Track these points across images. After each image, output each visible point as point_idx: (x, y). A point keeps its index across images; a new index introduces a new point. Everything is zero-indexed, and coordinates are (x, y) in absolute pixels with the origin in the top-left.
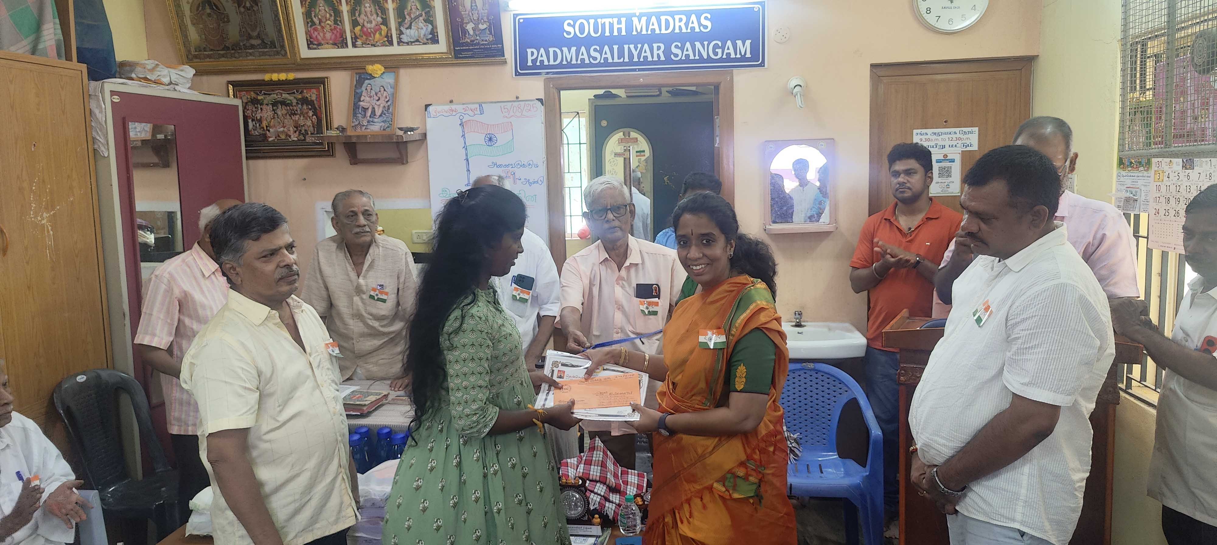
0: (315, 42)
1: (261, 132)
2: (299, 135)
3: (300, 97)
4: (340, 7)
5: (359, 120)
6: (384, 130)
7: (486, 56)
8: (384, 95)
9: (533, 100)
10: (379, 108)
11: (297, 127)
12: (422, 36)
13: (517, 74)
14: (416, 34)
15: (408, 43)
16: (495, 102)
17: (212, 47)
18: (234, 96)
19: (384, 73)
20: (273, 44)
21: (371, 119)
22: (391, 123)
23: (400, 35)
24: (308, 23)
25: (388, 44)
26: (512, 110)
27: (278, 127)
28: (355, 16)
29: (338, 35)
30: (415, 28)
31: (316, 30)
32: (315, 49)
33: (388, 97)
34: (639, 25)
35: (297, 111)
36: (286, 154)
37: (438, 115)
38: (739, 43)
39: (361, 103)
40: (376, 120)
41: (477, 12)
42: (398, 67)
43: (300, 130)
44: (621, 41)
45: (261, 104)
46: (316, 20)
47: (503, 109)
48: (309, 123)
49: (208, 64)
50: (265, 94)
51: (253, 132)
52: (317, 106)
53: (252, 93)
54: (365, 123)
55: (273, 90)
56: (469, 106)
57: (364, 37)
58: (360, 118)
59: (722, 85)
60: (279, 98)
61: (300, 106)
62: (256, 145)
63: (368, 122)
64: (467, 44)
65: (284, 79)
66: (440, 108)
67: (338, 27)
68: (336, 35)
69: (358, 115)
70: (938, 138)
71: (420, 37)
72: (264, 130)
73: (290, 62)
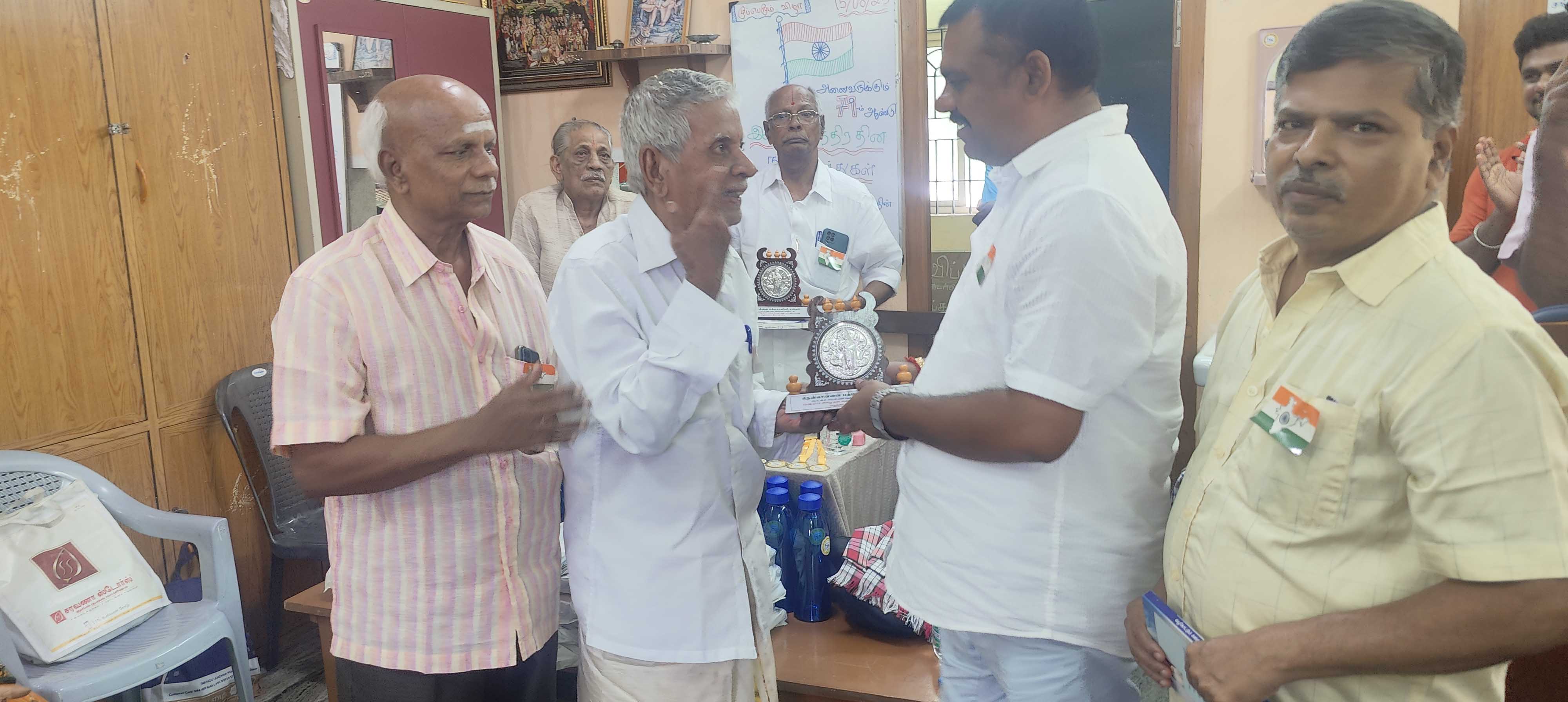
1: (521, 54)
2: (568, 57)
3: (567, 2)
5: (639, 29)
6: (672, 42)
10: (666, 11)
11: (564, 46)
18: (487, 6)
21: (655, 28)
22: (681, 31)
26: (851, 3)
27: (541, 47)
35: (563, 22)
36: (550, 84)
37: (747, 17)
39: (643, 6)
43: (569, 50)
45: (521, 16)
47: (838, 3)
48: (579, 39)
50: (524, 2)
51: (511, 56)
52: (588, 14)
53: (509, 1)
54: (648, 33)
56: (791, 1)
58: (641, 27)
60: (541, 5)
61: (567, 15)
62: (513, 74)
63: (652, 32)
66: (749, 7)
69: (637, 23)
72: (524, 52)
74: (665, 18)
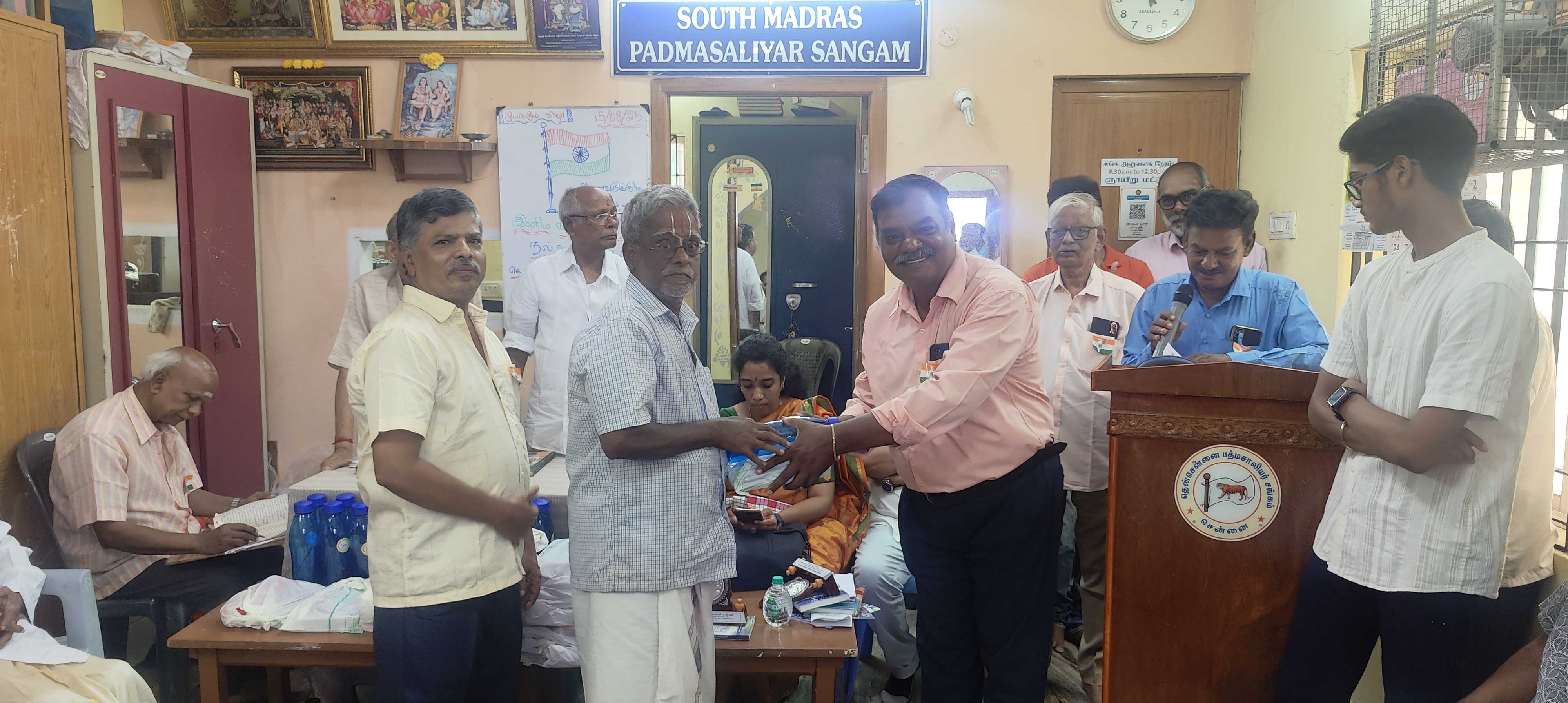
0: (354, 21)
1: (276, 135)
2: (328, 141)
3: (330, 91)
5: (409, 123)
6: (443, 137)
7: (578, 49)
8: (444, 92)
9: (637, 106)
10: (436, 109)
11: (325, 130)
12: (495, 19)
13: (617, 72)
14: (488, 16)
15: (476, 27)
16: (588, 107)
17: (212, 22)
18: (241, 87)
19: (443, 64)
20: (296, 21)
21: (426, 123)
23: (466, 16)
25: (449, 27)
26: (608, 118)
27: (299, 129)
29: (384, 12)
30: (487, 8)
31: (354, 4)
32: (354, 29)
33: (448, 95)
34: (773, 18)
35: (325, 109)
36: (308, 165)
37: (513, 120)
38: (896, 44)
39: (413, 102)
40: (432, 124)
42: (462, 58)
43: (330, 135)
44: (750, 36)
45: (278, 99)
47: (597, 115)
48: (342, 125)
49: (208, 43)
50: (283, 86)
51: (265, 135)
52: (353, 104)
53: (266, 84)
54: (418, 127)
55: (294, 82)
56: (554, 111)
57: (419, 17)
58: (411, 121)
59: (873, 95)
60: (301, 91)
61: (330, 103)
62: (268, 152)
63: (422, 126)
65: (310, 67)
66: (515, 112)
68: (381, 13)
69: (408, 117)
70: (1129, 169)
71: (492, 20)
72: (280, 132)
73: (319, 45)
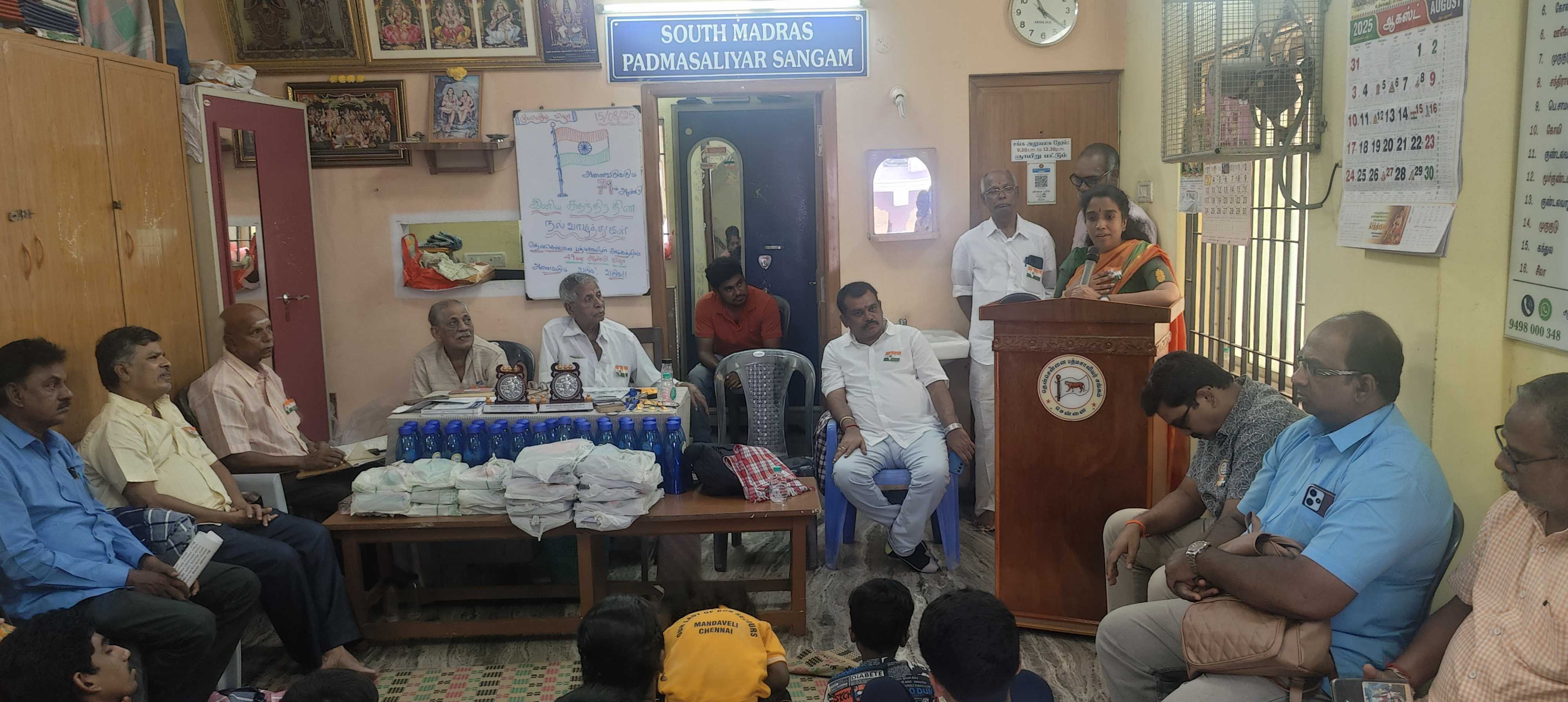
0: (390, 43)
1: (326, 138)
2: (370, 142)
3: (371, 101)
4: (419, 5)
5: (440, 126)
6: (469, 137)
7: (580, 61)
8: (468, 100)
9: (630, 107)
10: (463, 114)
11: (368, 134)
12: (509, 38)
13: (613, 80)
14: (503, 36)
15: (493, 46)
16: (590, 109)
17: (267, 46)
18: (295, 100)
19: (467, 76)
20: (340, 43)
21: (454, 126)
22: (477, 130)
23: (485, 37)
24: (382, 22)
25: (471, 46)
26: (607, 118)
27: (346, 133)
28: (435, 15)
30: (502, 29)
31: (390, 29)
32: (389, 49)
33: (472, 102)
34: (740, 32)
35: (367, 115)
36: (354, 163)
37: (528, 121)
38: (841, 51)
39: (443, 109)
40: (460, 127)
41: (570, 14)
42: (482, 71)
43: (372, 137)
44: (721, 47)
45: (326, 109)
46: (391, 19)
47: (598, 115)
48: (382, 129)
49: (266, 64)
50: (330, 97)
52: (390, 111)
53: (318, 96)
54: (448, 130)
55: (340, 94)
56: (561, 113)
57: (445, 38)
58: (442, 124)
59: (824, 94)
60: (346, 101)
61: (371, 111)
62: (320, 153)
63: (452, 128)
64: (559, 48)
65: (353, 82)
66: (529, 115)
67: (416, 26)
68: (413, 36)
69: (439, 121)
70: (1033, 148)
71: (507, 39)
72: (329, 137)
73: (360, 63)
74: (462, 118)
